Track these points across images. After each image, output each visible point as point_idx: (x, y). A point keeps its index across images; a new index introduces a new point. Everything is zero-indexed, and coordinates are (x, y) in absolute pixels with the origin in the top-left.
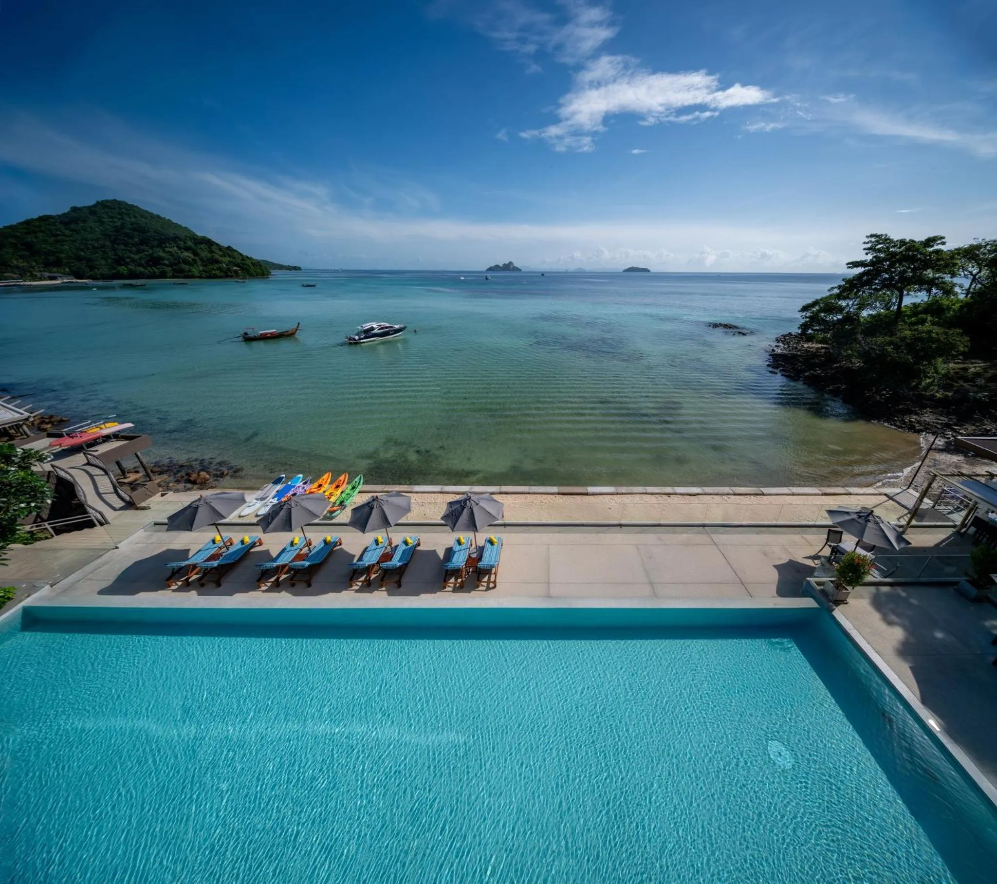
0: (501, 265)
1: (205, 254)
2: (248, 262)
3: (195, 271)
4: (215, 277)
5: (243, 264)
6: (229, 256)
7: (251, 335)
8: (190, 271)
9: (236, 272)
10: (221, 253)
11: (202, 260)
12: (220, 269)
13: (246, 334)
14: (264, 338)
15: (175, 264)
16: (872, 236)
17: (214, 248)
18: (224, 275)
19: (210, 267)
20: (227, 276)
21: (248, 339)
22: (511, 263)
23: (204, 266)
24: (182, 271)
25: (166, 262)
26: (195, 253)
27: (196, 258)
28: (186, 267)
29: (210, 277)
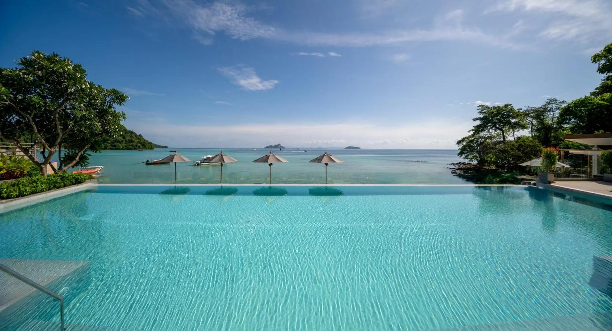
0: (274, 145)
1: (128, 138)
2: (146, 142)
3: (121, 146)
4: (130, 149)
5: (144, 143)
6: (139, 139)
7: (150, 162)
8: (118, 146)
9: (139, 147)
10: (135, 138)
11: (126, 141)
12: (133, 145)
13: (148, 161)
14: (155, 163)
15: (113, 143)
16: (480, 106)
17: (133, 135)
18: (133, 148)
19: (128, 144)
20: (135, 149)
21: (148, 163)
22: (279, 144)
23: (126, 143)
24: (115, 146)
25: (109, 141)
26: (124, 138)
27: (124, 140)
28: (117, 144)
29: (127, 149)
